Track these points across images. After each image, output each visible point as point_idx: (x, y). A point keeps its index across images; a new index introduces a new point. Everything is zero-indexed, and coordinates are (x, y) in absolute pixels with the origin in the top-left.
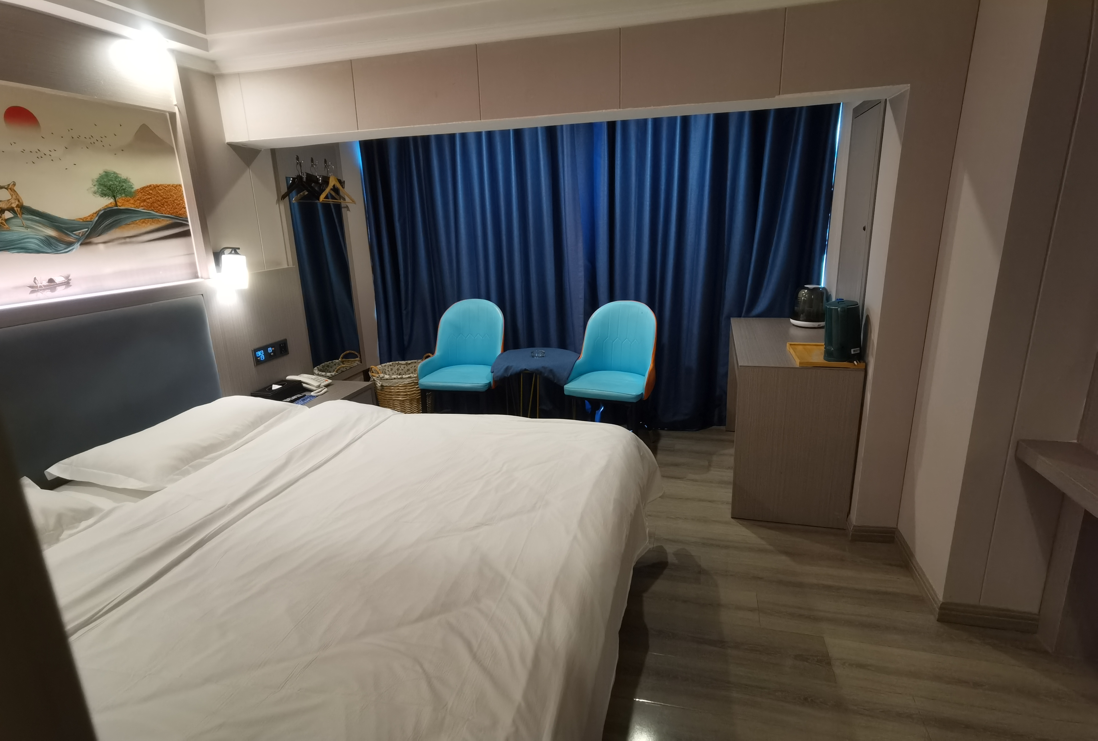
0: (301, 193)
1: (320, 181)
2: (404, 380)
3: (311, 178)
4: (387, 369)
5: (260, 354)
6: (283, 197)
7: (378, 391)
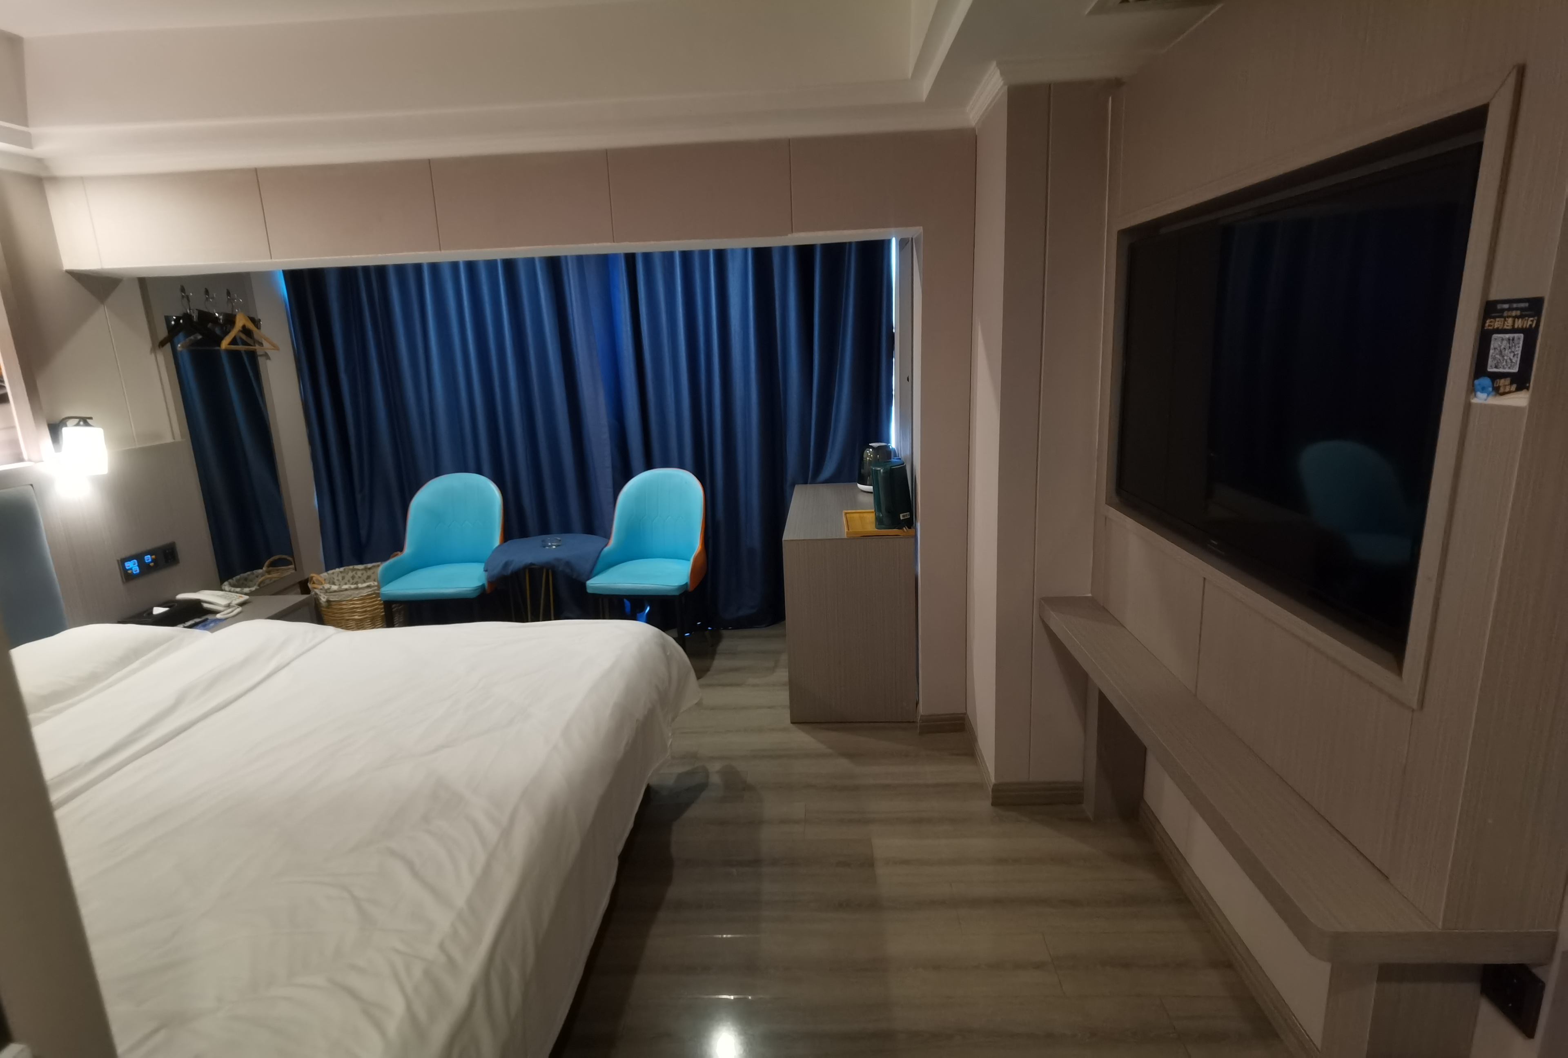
0: (192, 337)
1: (221, 321)
2: (361, 591)
3: (206, 317)
4: (336, 578)
5: (133, 566)
6: (162, 344)
7: (323, 609)
